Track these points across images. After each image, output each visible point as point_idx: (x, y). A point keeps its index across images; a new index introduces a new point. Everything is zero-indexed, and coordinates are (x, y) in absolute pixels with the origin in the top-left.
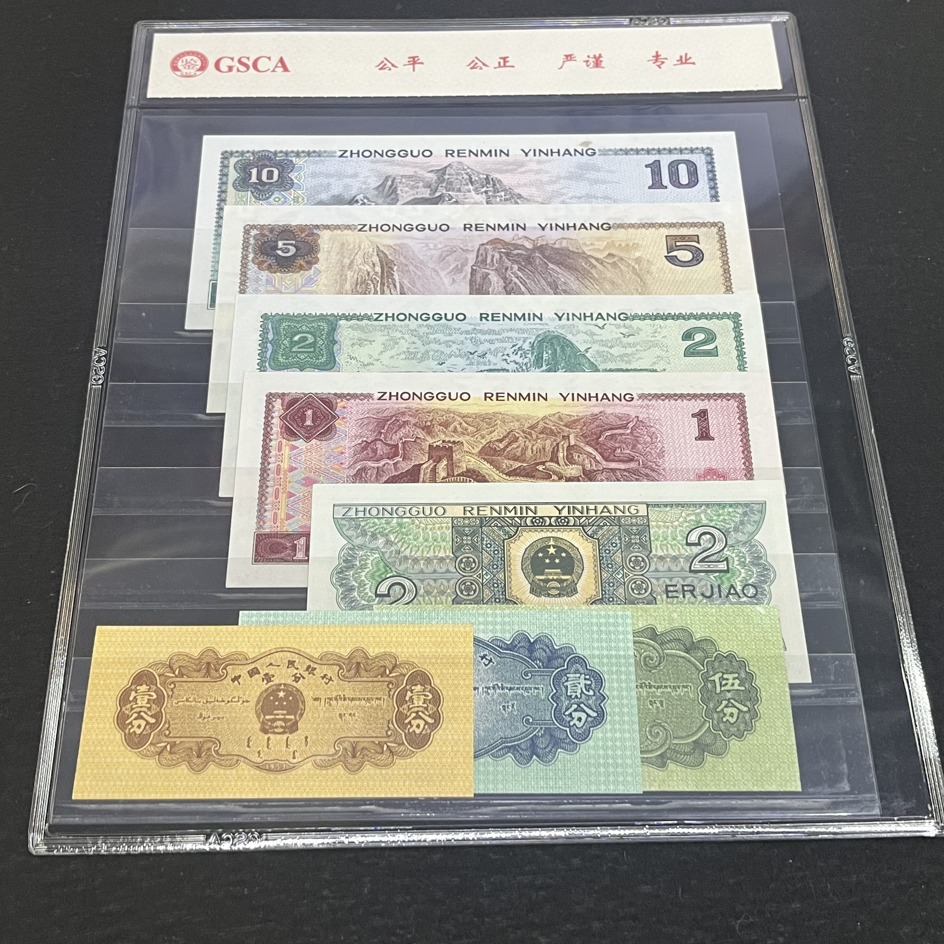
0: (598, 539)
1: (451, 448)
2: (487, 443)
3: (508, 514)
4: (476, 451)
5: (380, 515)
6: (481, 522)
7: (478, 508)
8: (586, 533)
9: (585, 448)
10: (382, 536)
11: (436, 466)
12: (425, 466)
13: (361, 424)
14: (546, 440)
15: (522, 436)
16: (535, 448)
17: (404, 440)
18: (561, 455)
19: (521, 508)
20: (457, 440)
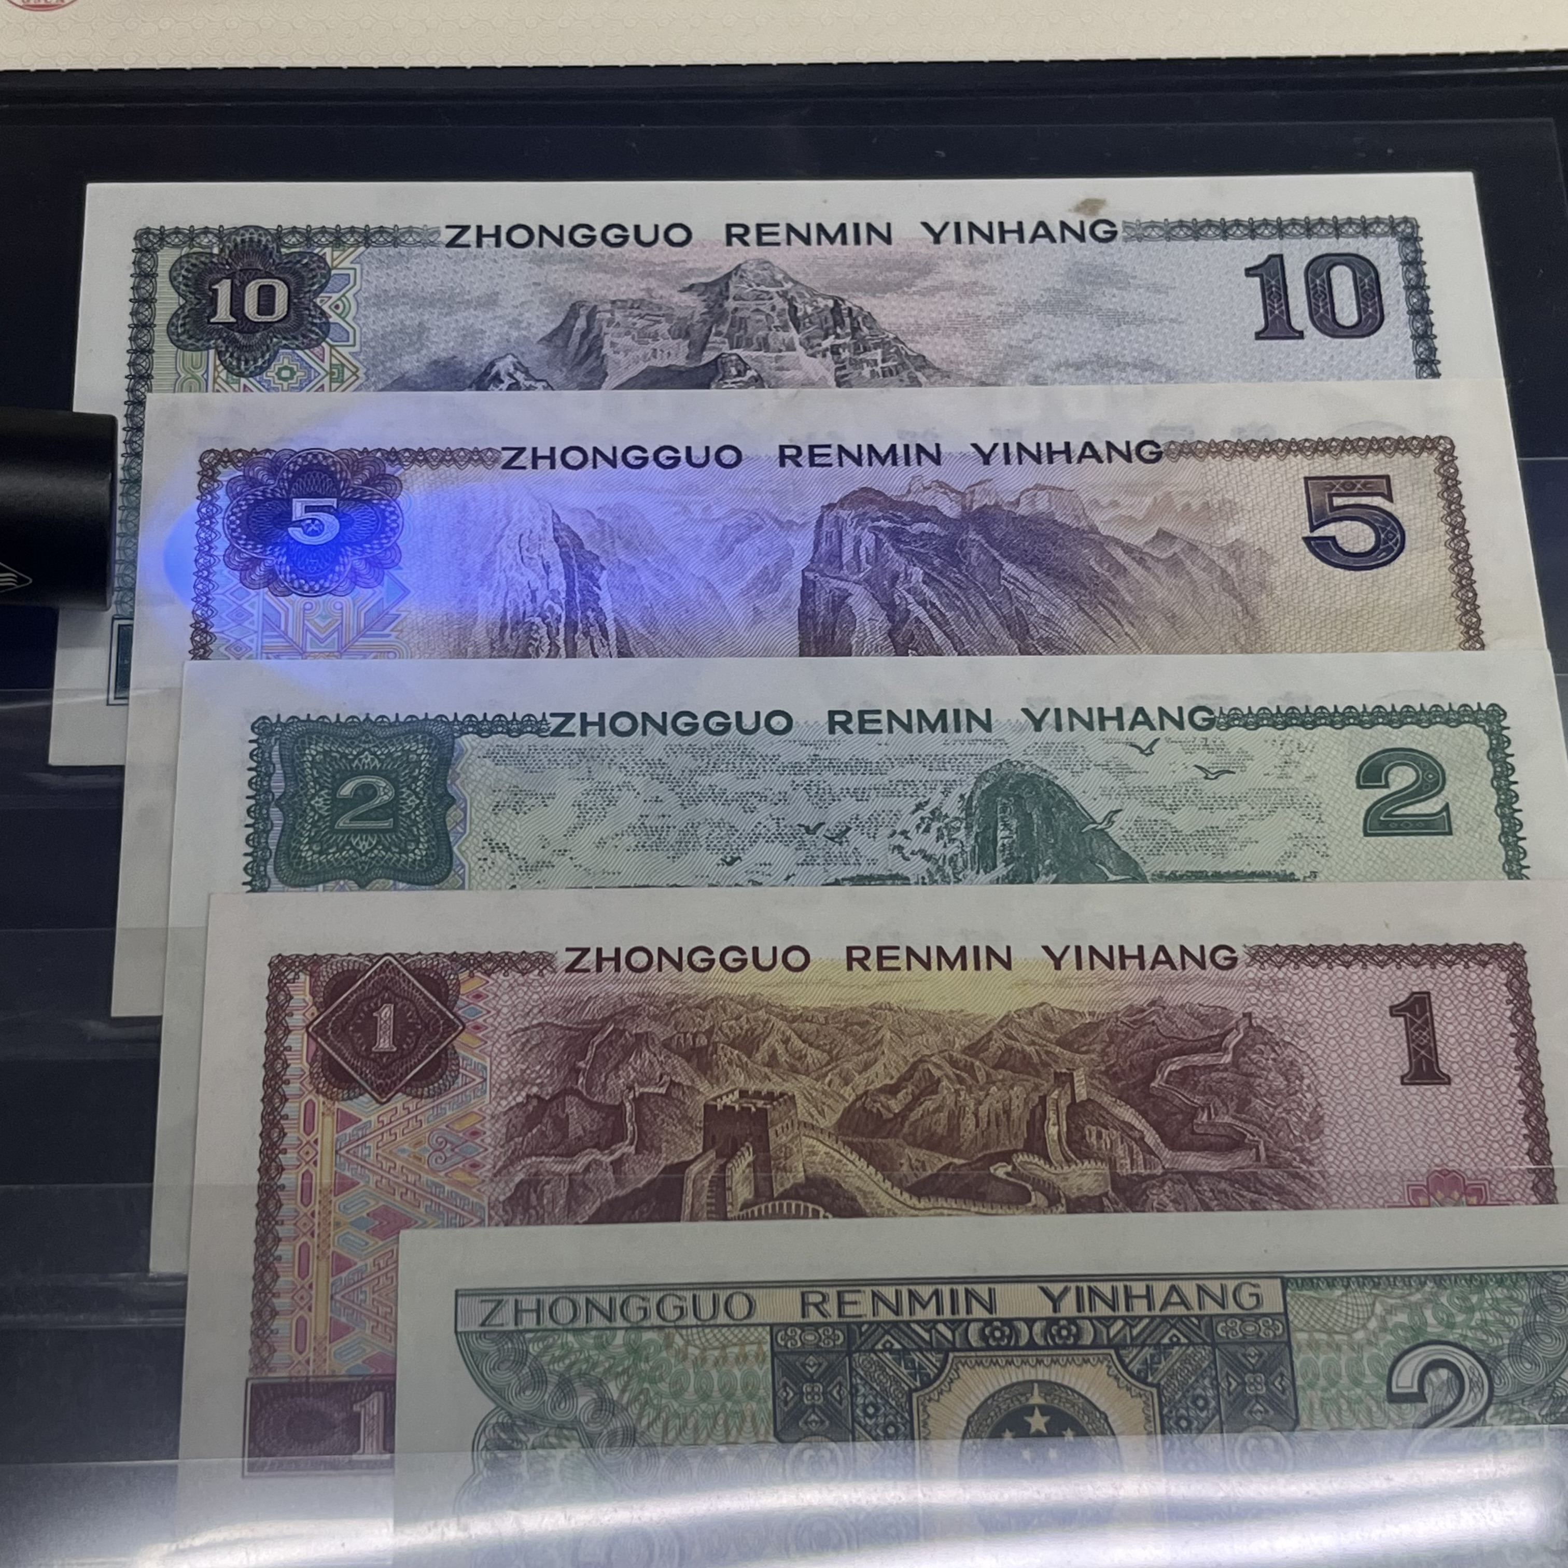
0: (1157, 1386)
1: (763, 1112)
2: (859, 1098)
3: (920, 1314)
4: (829, 1120)
5: (581, 1323)
6: (849, 1340)
7: (839, 1294)
8: (1125, 1367)
9: (1117, 1111)
10: (589, 1385)
12: (695, 1168)
13: (524, 1045)
14: (1012, 1087)
15: (948, 1077)
16: (983, 1110)
17: (639, 1090)
18: (1052, 1131)
19: (953, 1293)
20: (777, 1090)
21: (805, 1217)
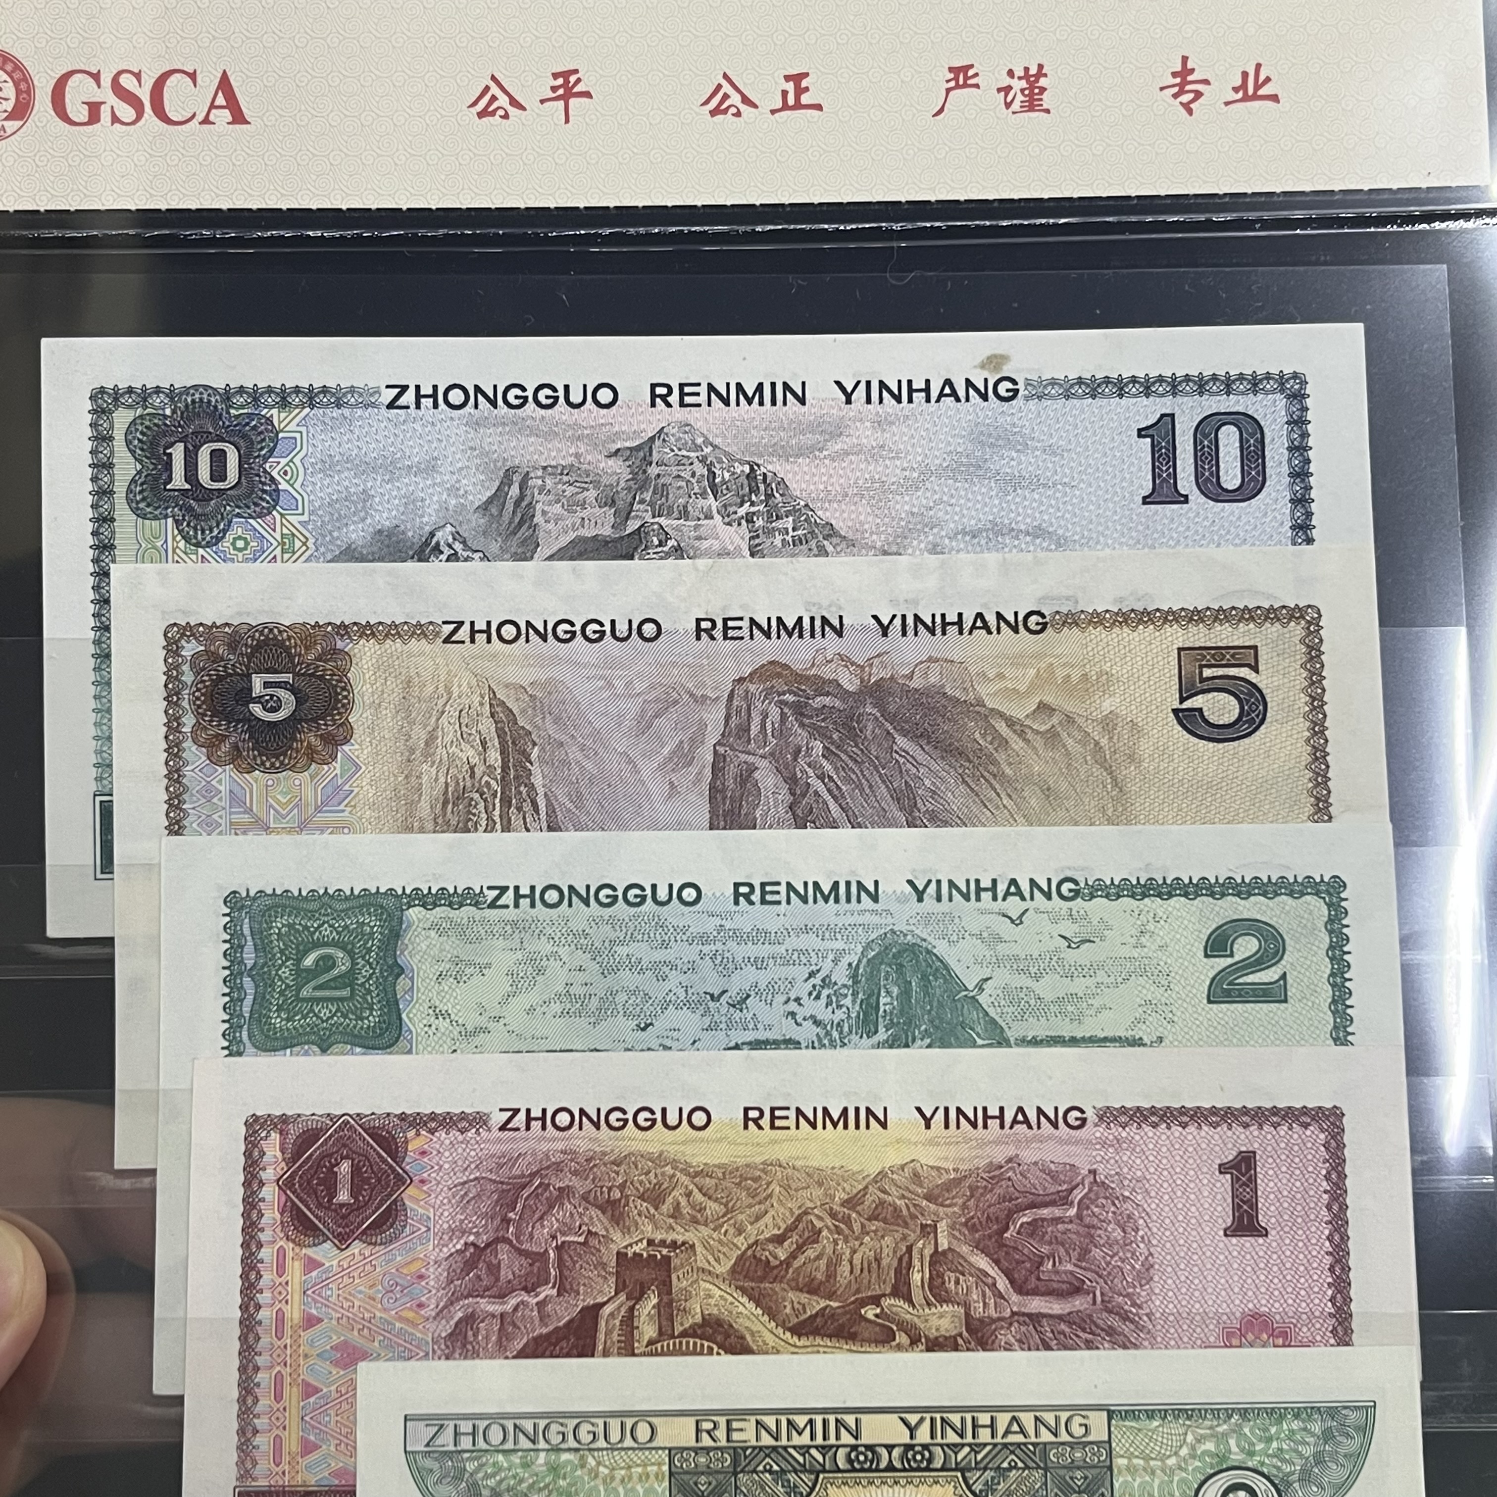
1: (667, 1259)
2: (750, 1247)
3: (797, 1440)
4: (723, 1268)
5: (509, 1445)
6: (735, 1462)
7: (728, 1422)
8: (969, 1487)
9: (973, 1259)
11: (632, 1309)
12: (607, 1310)
13: (463, 1197)
14: (883, 1237)
15: (828, 1228)
16: (857, 1257)
17: (561, 1239)
18: (916, 1277)
19: (825, 1422)
20: (680, 1239)
21: (701, 1353)
